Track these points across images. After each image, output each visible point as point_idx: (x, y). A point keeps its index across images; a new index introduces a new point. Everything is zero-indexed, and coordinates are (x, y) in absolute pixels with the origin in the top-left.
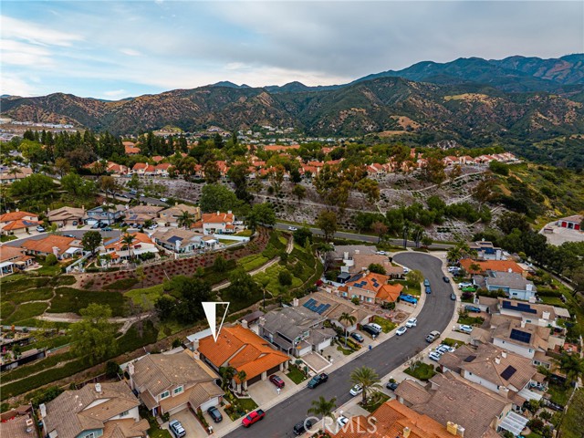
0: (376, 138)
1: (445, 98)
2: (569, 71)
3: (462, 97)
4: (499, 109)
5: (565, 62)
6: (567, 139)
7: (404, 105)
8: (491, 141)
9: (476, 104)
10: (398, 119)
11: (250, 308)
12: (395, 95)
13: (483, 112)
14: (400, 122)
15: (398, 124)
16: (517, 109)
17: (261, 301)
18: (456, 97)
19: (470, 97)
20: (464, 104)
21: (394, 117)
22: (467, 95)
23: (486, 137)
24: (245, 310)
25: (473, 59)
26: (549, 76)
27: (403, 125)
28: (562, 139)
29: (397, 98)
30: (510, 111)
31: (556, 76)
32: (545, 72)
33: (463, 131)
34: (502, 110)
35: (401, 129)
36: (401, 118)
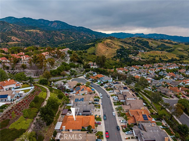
0: (7, 45)
1: (26, 30)
2: (57, 25)
3: (32, 30)
4: (44, 35)
5: (56, 23)
6: (66, 44)
7: (11, 32)
8: (46, 45)
9: (37, 33)
10: (11, 38)
11: (59, 110)
12: (5, 28)
13: (40, 36)
14: (12, 38)
15: (12, 39)
16: (50, 35)
17: (59, 106)
18: (29, 31)
19: (34, 31)
20: (33, 33)
21: (10, 37)
22: (33, 30)
23: (44, 44)
24: (58, 111)
25: (28, 18)
26: (52, 26)
27: (14, 39)
28: (65, 44)
29: (6, 29)
30: (48, 36)
31: (54, 26)
32: (51, 25)
33: (36, 42)
34: (45, 35)
35: (14, 41)
36: (12, 37)
